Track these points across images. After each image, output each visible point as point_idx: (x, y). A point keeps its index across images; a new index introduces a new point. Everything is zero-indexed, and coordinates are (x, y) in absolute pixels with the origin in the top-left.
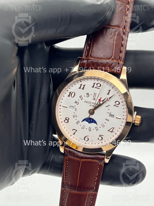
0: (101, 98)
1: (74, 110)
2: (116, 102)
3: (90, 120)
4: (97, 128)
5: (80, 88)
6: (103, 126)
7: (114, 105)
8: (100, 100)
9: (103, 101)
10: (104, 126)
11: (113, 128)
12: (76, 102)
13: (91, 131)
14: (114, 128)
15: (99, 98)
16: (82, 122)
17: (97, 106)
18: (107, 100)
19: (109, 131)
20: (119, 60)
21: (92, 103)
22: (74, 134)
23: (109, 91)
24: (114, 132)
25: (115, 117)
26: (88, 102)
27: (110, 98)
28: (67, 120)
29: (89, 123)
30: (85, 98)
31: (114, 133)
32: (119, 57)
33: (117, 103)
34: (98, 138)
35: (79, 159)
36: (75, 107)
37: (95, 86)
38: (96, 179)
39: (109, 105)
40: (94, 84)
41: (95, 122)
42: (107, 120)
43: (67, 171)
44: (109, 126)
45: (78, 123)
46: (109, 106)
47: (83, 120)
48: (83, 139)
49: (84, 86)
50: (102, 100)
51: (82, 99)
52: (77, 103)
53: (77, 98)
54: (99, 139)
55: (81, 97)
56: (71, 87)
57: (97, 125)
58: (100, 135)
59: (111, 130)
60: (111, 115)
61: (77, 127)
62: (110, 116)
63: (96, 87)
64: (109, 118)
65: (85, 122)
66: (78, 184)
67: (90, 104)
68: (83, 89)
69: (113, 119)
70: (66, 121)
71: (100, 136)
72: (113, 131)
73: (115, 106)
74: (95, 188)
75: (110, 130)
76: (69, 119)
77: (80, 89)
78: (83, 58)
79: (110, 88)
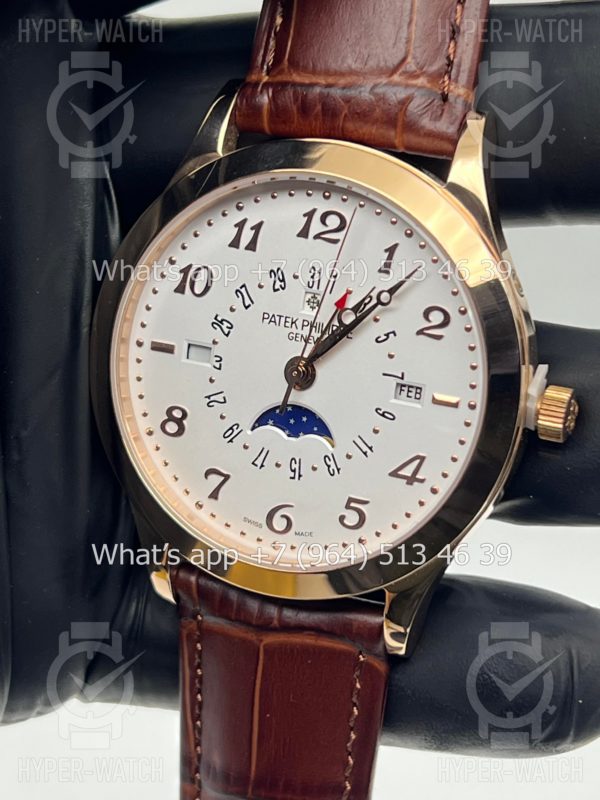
0: (349, 292)
1: (209, 365)
2: (426, 314)
3: (296, 420)
4: (332, 463)
5: (235, 244)
6: (365, 449)
7: (420, 332)
8: (341, 304)
9: (355, 309)
10: (371, 448)
11: (418, 461)
12: (218, 323)
13: (300, 476)
14: (422, 459)
15: (338, 295)
16: (253, 428)
17: (326, 336)
18: (379, 302)
19: (394, 474)
20: (446, 78)
21: (299, 323)
22: (214, 495)
23: (391, 251)
24: (422, 481)
25: (426, 396)
26: (283, 319)
27: (392, 291)
28: (176, 421)
29: (294, 432)
30: (265, 300)
31: (427, 486)
32: (446, 62)
33: (437, 318)
34: (342, 518)
35: (251, 636)
36: (216, 350)
37: (316, 227)
38: (349, 738)
39: (394, 333)
40: (310, 215)
41: (324, 431)
42: (383, 415)
43: (199, 697)
44: (394, 449)
45: (231, 434)
46: (391, 335)
47: (262, 421)
48: (263, 521)
49: (257, 228)
50: (351, 303)
51: (248, 302)
52: (224, 327)
53: (220, 300)
54: (346, 522)
55: (243, 290)
56: (190, 242)
57: (333, 446)
58: (351, 500)
59: (408, 472)
60: (406, 389)
61: (230, 458)
62: (404, 394)
63: (317, 237)
64: (394, 401)
65: (271, 430)
66: (257, 766)
67: (294, 329)
68: (252, 246)
69: (419, 406)
70: (172, 427)
71: (348, 507)
72: (418, 476)
73: (422, 337)
74: (349, 788)
75: (400, 473)
76: (185, 415)
77: (237, 247)
79: (395, 236)
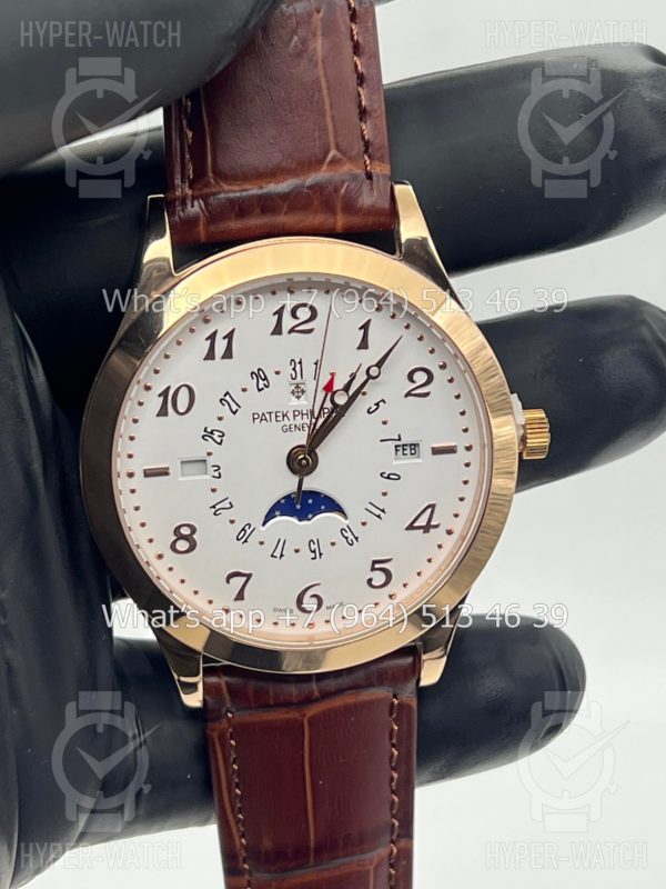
0: (333, 375)
1: (208, 477)
2: (410, 377)
3: (305, 504)
4: (349, 534)
5: (210, 355)
6: (378, 512)
7: (408, 394)
8: (329, 387)
9: (347, 388)
10: (383, 511)
11: (429, 510)
12: (208, 434)
13: (321, 554)
14: (432, 506)
15: (324, 381)
16: (264, 524)
17: (321, 421)
18: (370, 377)
19: (411, 527)
20: (366, 158)
21: (290, 415)
22: (240, 596)
23: (365, 327)
24: (437, 526)
25: (425, 449)
26: (273, 416)
27: (379, 365)
28: (185, 538)
29: (302, 516)
30: (253, 401)
31: (441, 531)
32: (362, 143)
33: (420, 378)
34: (370, 581)
35: (293, 715)
36: (211, 461)
37: (288, 322)
39: (383, 401)
40: (279, 313)
41: (334, 506)
42: (388, 478)
44: (405, 505)
45: (243, 535)
46: (381, 404)
47: (270, 516)
48: (294, 607)
49: (229, 336)
50: (338, 385)
51: (234, 407)
52: (215, 437)
53: (207, 411)
54: (374, 583)
55: (227, 398)
56: (163, 365)
57: (346, 518)
58: (375, 562)
59: (422, 522)
60: (400, 448)
61: (247, 557)
62: (400, 453)
63: (292, 331)
64: (395, 463)
65: (280, 520)
66: (316, 834)
67: (286, 422)
68: (228, 354)
69: (419, 461)
70: (182, 545)
71: (373, 569)
72: (433, 523)
73: (410, 398)
74: (397, 824)
75: (415, 525)
76: (194, 530)
77: (213, 358)
78: (178, 193)
